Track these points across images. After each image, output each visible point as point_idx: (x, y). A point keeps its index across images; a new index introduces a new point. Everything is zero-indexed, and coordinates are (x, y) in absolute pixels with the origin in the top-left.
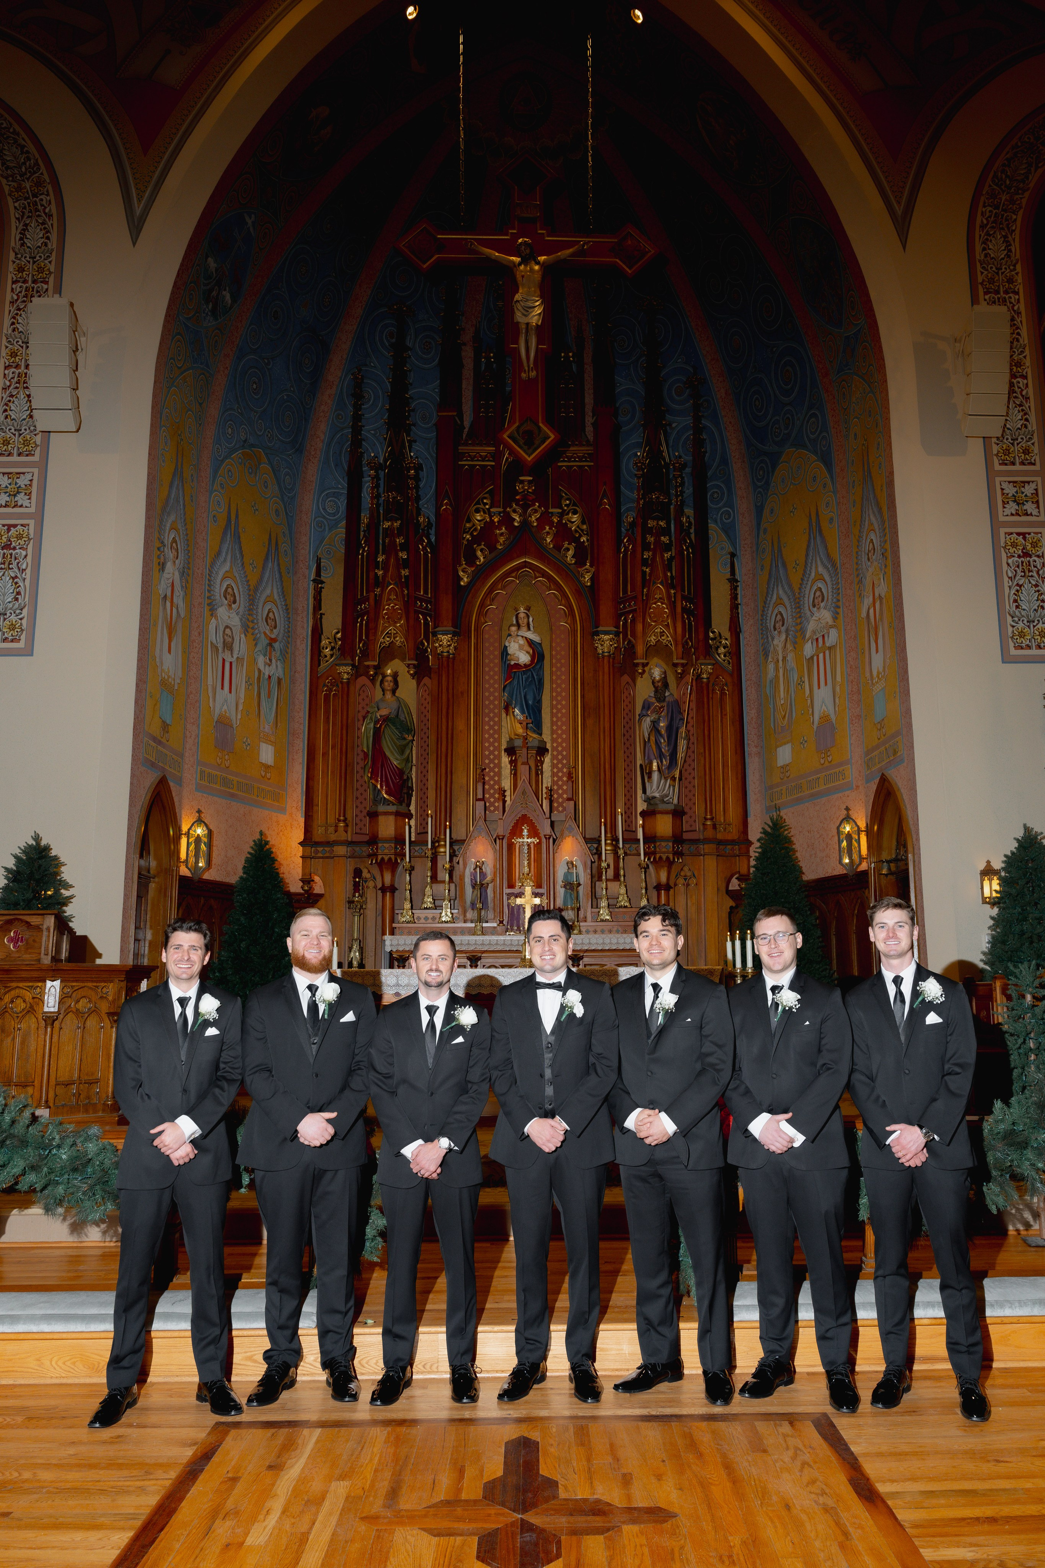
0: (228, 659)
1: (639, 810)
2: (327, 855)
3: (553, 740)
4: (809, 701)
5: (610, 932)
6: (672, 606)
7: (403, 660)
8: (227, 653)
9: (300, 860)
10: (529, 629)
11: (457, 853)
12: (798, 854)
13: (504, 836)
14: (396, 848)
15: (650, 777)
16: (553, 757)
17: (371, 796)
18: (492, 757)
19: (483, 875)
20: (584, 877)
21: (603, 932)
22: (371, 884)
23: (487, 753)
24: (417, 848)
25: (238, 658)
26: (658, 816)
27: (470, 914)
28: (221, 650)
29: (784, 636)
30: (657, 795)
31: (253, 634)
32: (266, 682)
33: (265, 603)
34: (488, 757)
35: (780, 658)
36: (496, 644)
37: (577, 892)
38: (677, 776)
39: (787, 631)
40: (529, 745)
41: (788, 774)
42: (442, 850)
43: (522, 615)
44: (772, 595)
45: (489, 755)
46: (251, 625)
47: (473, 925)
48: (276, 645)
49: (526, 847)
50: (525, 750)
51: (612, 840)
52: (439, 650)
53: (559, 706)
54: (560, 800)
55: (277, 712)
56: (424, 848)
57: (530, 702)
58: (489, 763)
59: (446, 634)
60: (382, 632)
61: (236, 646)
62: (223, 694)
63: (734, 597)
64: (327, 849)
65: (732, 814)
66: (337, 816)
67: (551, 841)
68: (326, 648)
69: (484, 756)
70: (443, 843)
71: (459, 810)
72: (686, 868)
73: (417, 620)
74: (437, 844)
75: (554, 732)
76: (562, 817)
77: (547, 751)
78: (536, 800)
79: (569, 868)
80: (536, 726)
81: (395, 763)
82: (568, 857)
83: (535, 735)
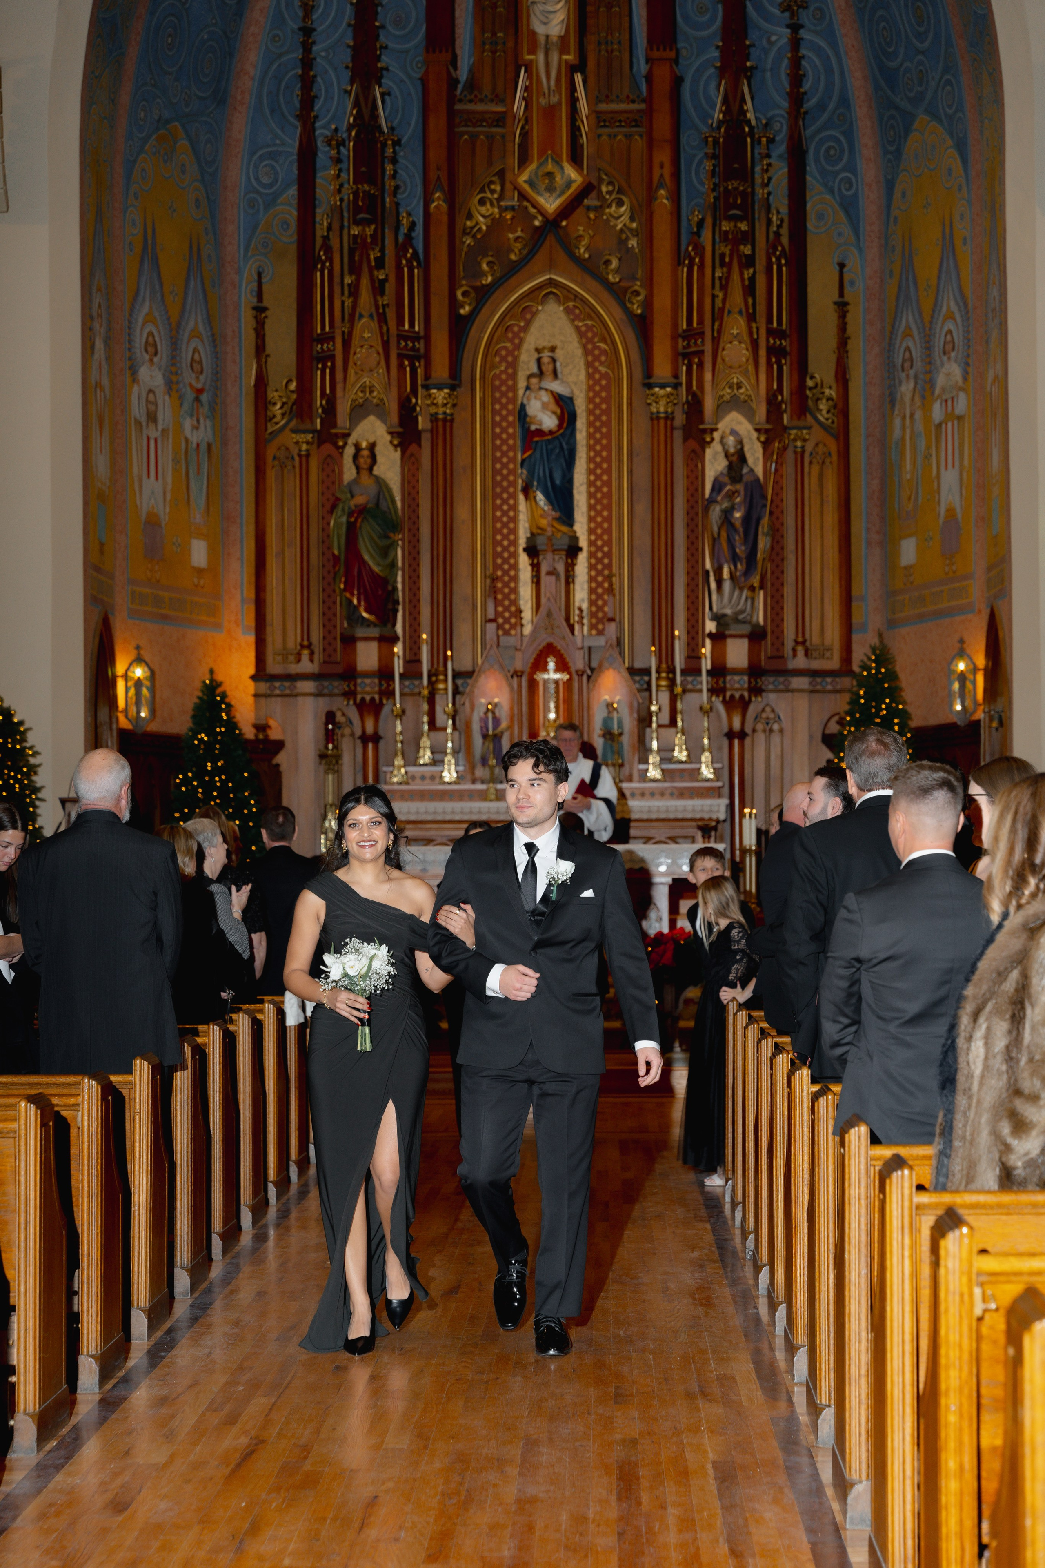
0: (153, 435)
1: (707, 631)
2: (288, 692)
3: (589, 534)
4: (936, 484)
5: (662, 794)
6: (755, 345)
7: (382, 421)
8: (152, 426)
9: (252, 699)
10: (556, 378)
11: (462, 691)
13: (523, 672)
14: (380, 684)
15: (720, 589)
16: (589, 557)
17: (344, 613)
18: (506, 556)
19: (497, 721)
20: (629, 723)
21: (652, 795)
22: (348, 732)
24: (410, 683)
25: (163, 430)
26: (730, 641)
27: (480, 772)
28: (144, 424)
29: (912, 384)
30: (728, 611)
32: (195, 454)
33: (188, 342)
36: (511, 399)
37: (620, 744)
38: (756, 585)
39: (916, 377)
40: (556, 543)
41: (911, 579)
42: (441, 686)
43: (546, 360)
44: (901, 319)
45: (503, 553)
47: (483, 787)
48: (204, 397)
49: (552, 685)
50: (549, 555)
51: (668, 673)
52: (433, 410)
53: (598, 483)
55: (207, 493)
56: (418, 683)
57: (558, 483)
59: (443, 391)
60: (353, 386)
61: (160, 414)
62: (151, 485)
63: (843, 328)
64: (287, 684)
65: (833, 635)
66: (299, 640)
67: (585, 678)
68: (275, 404)
69: (496, 555)
70: (442, 677)
71: (463, 631)
72: (768, 709)
73: (401, 367)
74: (434, 679)
75: (591, 519)
76: (601, 641)
77: (581, 549)
78: (564, 624)
79: (609, 712)
80: (566, 515)
81: (376, 569)
82: (607, 697)
83: (564, 529)
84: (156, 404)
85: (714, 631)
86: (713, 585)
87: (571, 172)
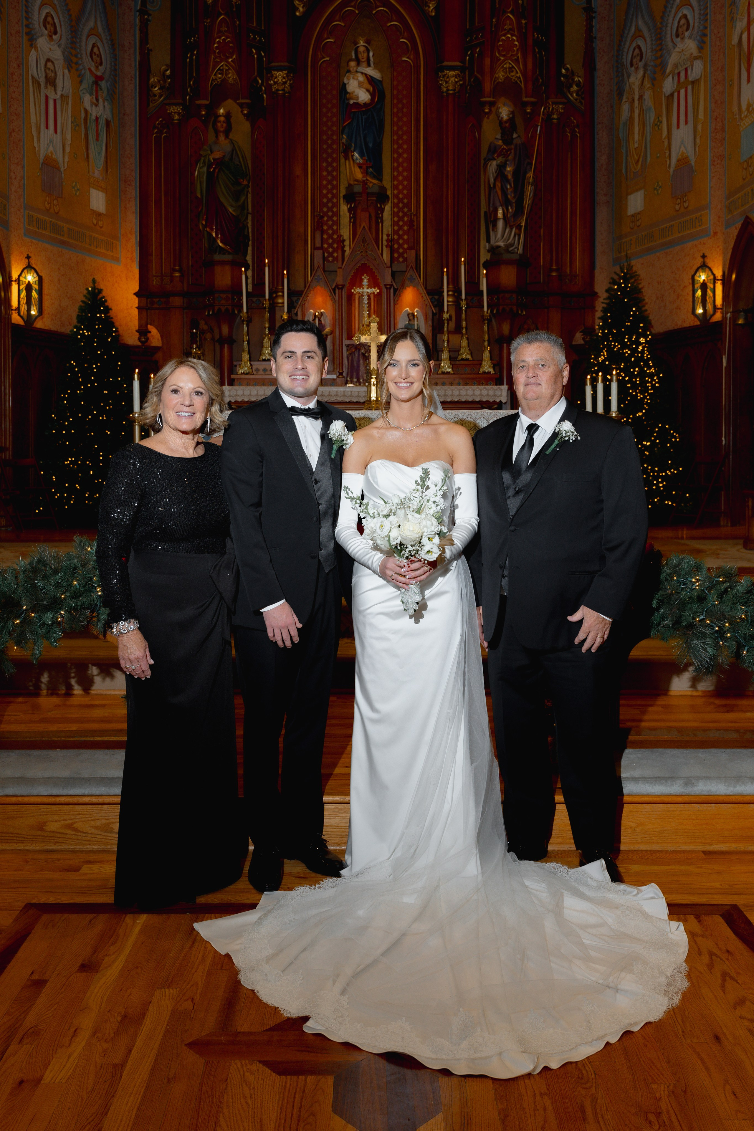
0: (52, 96)
1: (483, 260)
2: (163, 306)
3: (395, 187)
4: (666, 143)
5: (451, 384)
6: (523, 38)
7: (235, 100)
8: (50, 89)
9: (136, 312)
10: (369, 65)
11: (295, 304)
12: (647, 307)
13: (343, 286)
14: (233, 299)
15: (495, 226)
16: (395, 205)
17: (206, 245)
18: (330, 205)
20: (425, 329)
21: (444, 384)
22: (208, 336)
23: (325, 200)
24: (254, 299)
25: (62, 96)
28: (43, 85)
29: (641, 73)
30: (501, 244)
31: (77, 70)
32: (93, 125)
33: (88, 36)
34: (326, 205)
35: (636, 97)
36: (334, 83)
38: (523, 224)
39: (645, 66)
40: (369, 191)
41: (638, 223)
42: (280, 301)
43: (361, 49)
44: (630, 27)
45: (328, 202)
46: (74, 59)
48: (103, 84)
49: (366, 298)
51: (455, 292)
52: (274, 88)
53: (400, 151)
54: (401, 251)
55: (106, 157)
56: (261, 299)
57: (371, 145)
58: (328, 211)
59: (282, 70)
60: (213, 69)
61: (59, 82)
62: (48, 135)
63: (589, 28)
64: (163, 300)
66: (172, 266)
67: (392, 291)
68: (155, 86)
69: (323, 206)
70: (280, 294)
71: (297, 260)
72: (529, 322)
73: (250, 54)
74: (275, 295)
75: (394, 178)
76: (402, 267)
77: (387, 199)
78: (376, 248)
79: (410, 320)
80: (377, 172)
81: (230, 210)
82: (408, 309)
83: (375, 181)
84: (55, 72)
86: (489, 224)
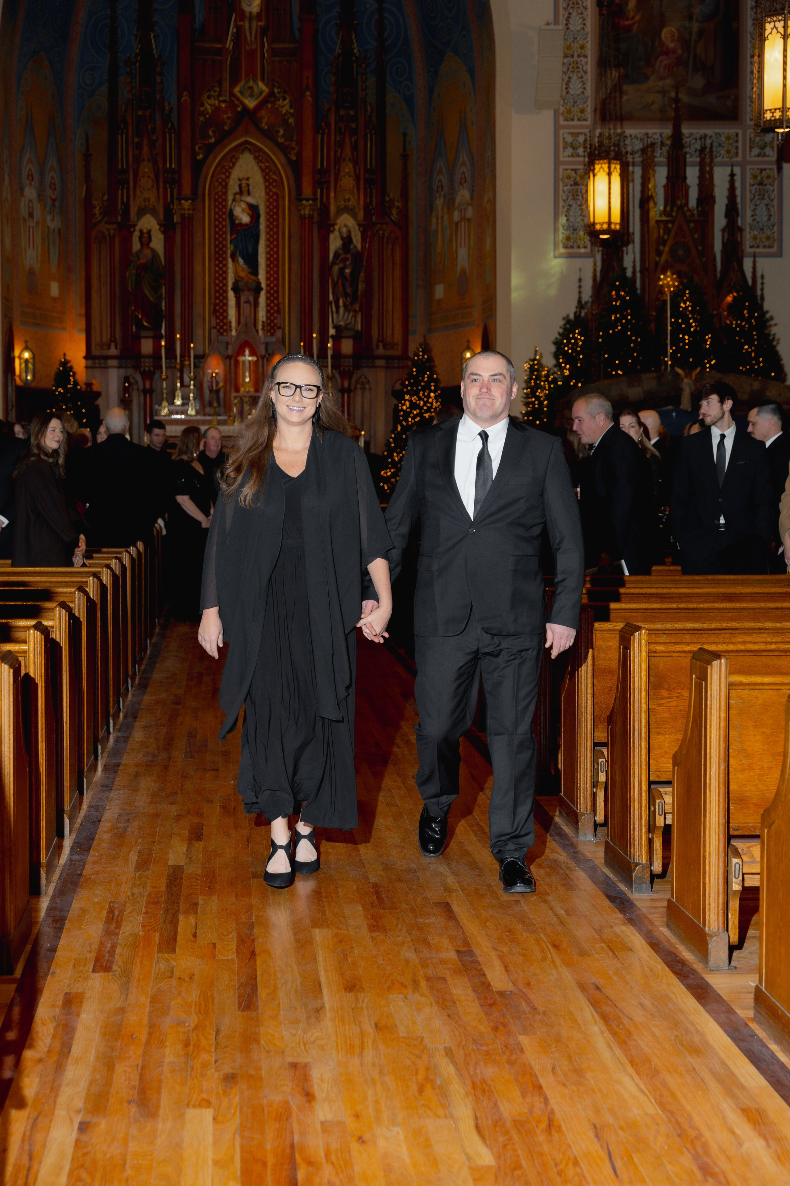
0: (32, 225)
3: (267, 279)
4: (455, 255)
6: (358, 178)
7: (154, 217)
8: (31, 220)
9: (84, 369)
10: (249, 195)
11: (199, 365)
13: (231, 356)
14: (154, 362)
15: (338, 311)
18: (221, 291)
19: (217, 383)
22: (136, 388)
24: (168, 361)
25: (36, 222)
26: (343, 340)
27: (208, 410)
28: (27, 220)
30: (342, 323)
32: (52, 235)
33: (49, 173)
35: (440, 216)
38: (357, 309)
39: (444, 196)
41: (441, 306)
42: (187, 363)
43: (244, 185)
47: (211, 418)
49: (248, 364)
50: (246, 292)
52: (182, 212)
54: (272, 325)
55: (59, 256)
56: (173, 361)
57: (250, 252)
58: (220, 296)
59: (188, 201)
61: (35, 213)
62: (31, 252)
63: (405, 169)
64: (102, 361)
65: (398, 337)
66: (109, 337)
67: (265, 359)
68: (96, 208)
69: (216, 291)
70: (188, 359)
71: (198, 332)
72: (363, 377)
73: (165, 189)
74: (183, 360)
75: (268, 272)
76: (273, 339)
77: (262, 289)
78: (254, 329)
80: (255, 271)
81: (152, 299)
83: (253, 278)
84: (33, 208)
85: (334, 334)
86: (334, 309)
87: (261, 85)
